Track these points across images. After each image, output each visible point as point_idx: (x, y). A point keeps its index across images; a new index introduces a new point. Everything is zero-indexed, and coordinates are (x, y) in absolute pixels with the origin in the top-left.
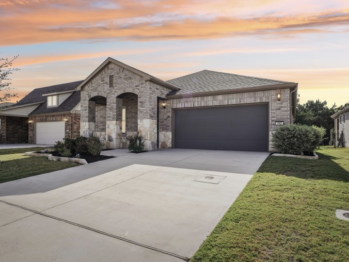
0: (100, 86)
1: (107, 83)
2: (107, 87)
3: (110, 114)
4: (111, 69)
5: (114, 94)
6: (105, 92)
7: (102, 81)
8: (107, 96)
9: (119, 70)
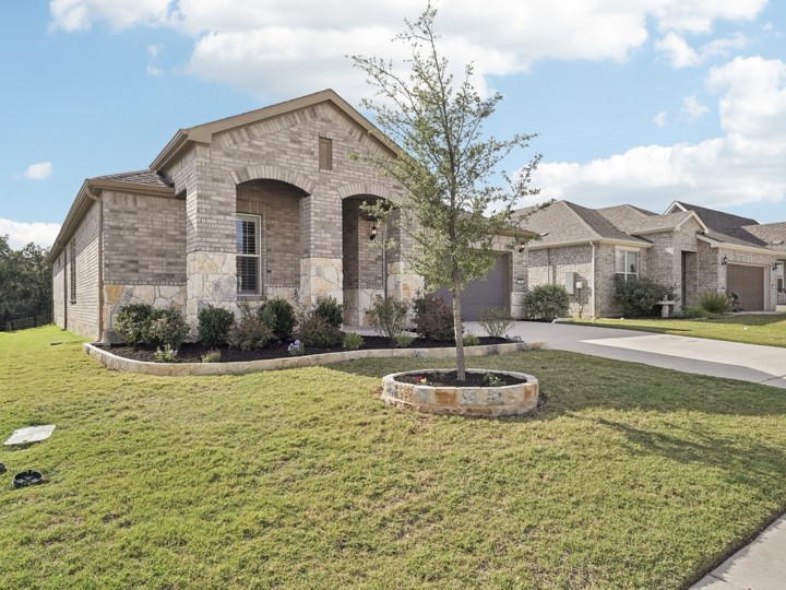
0: (285, 153)
1: (312, 153)
2: (311, 164)
3: (325, 239)
4: (322, 120)
5: (333, 189)
6: (305, 176)
7: (293, 141)
8: (312, 190)
9: (350, 133)
